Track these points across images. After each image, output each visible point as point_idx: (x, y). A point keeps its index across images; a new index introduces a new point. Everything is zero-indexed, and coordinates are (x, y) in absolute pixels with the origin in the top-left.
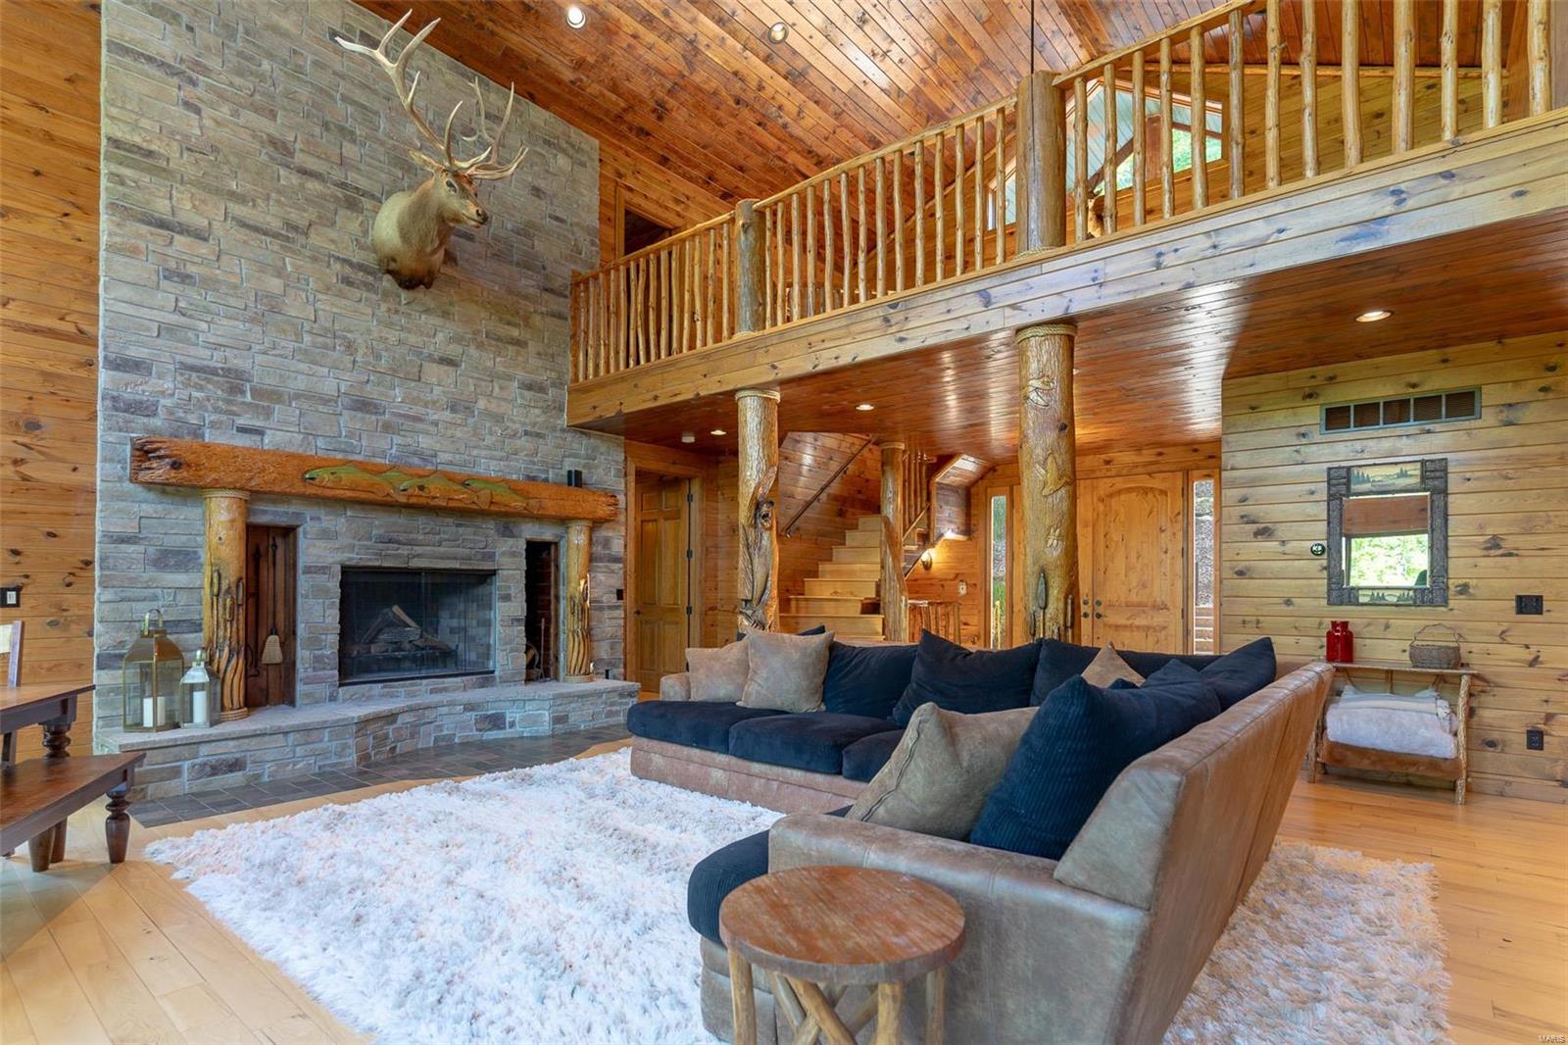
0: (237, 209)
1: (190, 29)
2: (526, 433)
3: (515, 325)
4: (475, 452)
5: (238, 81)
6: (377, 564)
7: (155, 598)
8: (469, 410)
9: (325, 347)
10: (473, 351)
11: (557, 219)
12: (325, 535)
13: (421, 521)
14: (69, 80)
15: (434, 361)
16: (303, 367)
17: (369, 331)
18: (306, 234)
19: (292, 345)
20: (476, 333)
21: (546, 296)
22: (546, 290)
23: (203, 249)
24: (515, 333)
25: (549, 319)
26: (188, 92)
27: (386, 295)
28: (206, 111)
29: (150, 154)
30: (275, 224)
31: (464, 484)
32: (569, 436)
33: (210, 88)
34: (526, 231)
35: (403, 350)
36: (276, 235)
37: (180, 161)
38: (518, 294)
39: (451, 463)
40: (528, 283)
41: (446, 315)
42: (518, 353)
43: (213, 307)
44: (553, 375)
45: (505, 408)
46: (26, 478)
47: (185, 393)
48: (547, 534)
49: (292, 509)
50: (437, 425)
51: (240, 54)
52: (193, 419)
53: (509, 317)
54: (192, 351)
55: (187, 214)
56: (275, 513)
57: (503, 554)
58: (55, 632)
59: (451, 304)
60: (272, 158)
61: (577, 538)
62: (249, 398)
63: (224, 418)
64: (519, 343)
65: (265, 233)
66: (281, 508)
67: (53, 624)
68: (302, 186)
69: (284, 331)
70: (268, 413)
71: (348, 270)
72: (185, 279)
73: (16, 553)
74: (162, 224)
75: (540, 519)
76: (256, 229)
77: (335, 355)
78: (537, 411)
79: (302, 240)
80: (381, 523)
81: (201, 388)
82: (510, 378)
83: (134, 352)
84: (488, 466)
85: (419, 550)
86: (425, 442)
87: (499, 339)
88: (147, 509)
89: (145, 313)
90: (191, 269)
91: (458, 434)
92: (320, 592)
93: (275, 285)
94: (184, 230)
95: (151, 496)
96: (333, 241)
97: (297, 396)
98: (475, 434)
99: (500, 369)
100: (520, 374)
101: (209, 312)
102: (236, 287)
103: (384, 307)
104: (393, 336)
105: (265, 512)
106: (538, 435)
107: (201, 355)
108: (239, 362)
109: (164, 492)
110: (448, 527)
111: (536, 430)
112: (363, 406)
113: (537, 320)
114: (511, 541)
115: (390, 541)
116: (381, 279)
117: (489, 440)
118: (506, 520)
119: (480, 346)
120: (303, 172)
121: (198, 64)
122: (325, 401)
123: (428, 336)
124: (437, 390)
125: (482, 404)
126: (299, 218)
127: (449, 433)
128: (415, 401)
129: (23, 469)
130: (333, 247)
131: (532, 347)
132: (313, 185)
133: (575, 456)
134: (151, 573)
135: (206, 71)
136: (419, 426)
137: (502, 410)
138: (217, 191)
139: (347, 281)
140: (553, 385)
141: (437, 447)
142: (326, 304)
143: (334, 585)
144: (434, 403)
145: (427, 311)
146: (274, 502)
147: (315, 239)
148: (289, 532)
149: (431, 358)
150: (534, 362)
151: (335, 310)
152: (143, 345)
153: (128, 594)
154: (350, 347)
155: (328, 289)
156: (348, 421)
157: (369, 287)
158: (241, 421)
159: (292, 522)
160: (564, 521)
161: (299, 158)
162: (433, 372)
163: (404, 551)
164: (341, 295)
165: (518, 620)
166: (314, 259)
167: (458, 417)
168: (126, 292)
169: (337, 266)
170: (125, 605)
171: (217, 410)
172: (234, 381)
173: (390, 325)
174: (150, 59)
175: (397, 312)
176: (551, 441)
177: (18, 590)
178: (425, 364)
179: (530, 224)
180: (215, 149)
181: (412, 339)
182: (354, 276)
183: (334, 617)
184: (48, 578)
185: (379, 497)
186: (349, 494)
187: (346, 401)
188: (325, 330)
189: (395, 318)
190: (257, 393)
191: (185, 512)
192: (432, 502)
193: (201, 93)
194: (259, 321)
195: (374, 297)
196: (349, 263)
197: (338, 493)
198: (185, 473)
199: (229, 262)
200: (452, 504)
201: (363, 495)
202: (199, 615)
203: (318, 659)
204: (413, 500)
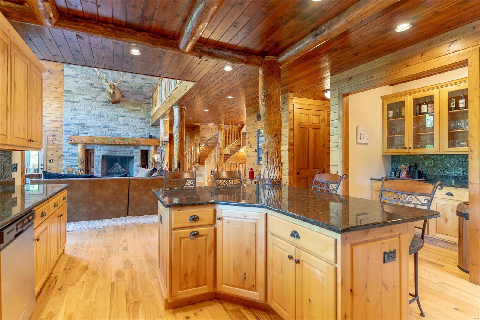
0: (84, 97)
2: (140, 128)
3: (138, 107)
4: (129, 133)
5: (84, 75)
7: (71, 161)
8: (128, 125)
9: (99, 117)
10: (128, 114)
11: (148, 83)
12: (98, 150)
13: (118, 147)
15: (120, 117)
16: (95, 121)
17: (107, 113)
18: (95, 98)
19: (92, 118)
20: (129, 110)
21: (145, 100)
22: (145, 99)
23: (78, 104)
24: (138, 108)
25: (146, 104)
26: (76, 79)
27: (110, 106)
29: (70, 91)
30: (90, 98)
32: (151, 128)
33: (80, 78)
34: (141, 88)
35: (114, 115)
36: (90, 100)
37: (75, 91)
38: (139, 101)
39: (123, 136)
40: (141, 98)
41: (122, 107)
42: (139, 113)
43: (80, 114)
44: (147, 116)
45: (136, 124)
46: (54, 143)
47: (75, 128)
48: (145, 148)
49: (93, 146)
50: (121, 129)
52: (77, 132)
53: (136, 106)
54: (77, 121)
55: (76, 99)
56: (90, 147)
58: (57, 166)
59: (124, 105)
60: (89, 87)
61: (152, 149)
62: (86, 128)
63: (81, 131)
64: (139, 110)
65: (88, 99)
66: (91, 146)
67: (57, 165)
68: (95, 90)
69: (92, 116)
70: (89, 130)
71: (103, 103)
72: (75, 110)
73: (52, 154)
74: (72, 102)
75: (144, 145)
76: (87, 99)
77: (100, 118)
78: (143, 124)
79: (95, 99)
80: (109, 148)
81: (78, 127)
82: (137, 118)
83: (68, 123)
84: (132, 135)
85: (117, 152)
86: (118, 132)
87: (134, 110)
88: (70, 147)
89: (69, 116)
90: (77, 108)
91: (125, 130)
92: (98, 160)
93: (90, 108)
94: (75, 102)
95: (70, 145)
97: (94, 126)
98: (129, 129)
99: (134, 116)
100: (139, 117)
102: (83, 110)
103: (110, 108)
104: (111, 113)
105: (88, 147)
106: (143, 128)
107: (78, 122)
108: (84, 122)
109: (72, 144)
110: (123, 148)
111: (143, 127)
112: (106, 127)
113: (143, 105)
115: (111, 151)
117: (132, 130)
119: (130, 112)
120: (95, 87)
122: (99, 127)
123: (119, 112)
124: (121, 122)
125: (130, 124)
126: (94, 96)
127: (123, 130)
128: (116, 125)
129: (53, 142)
130: (100, 99)
131: (142, 111)
132: (97, 89)
134: (71, 157)
135: (79, 75)
136: (117, 129)
137: (135, 124)
138: (81, 94)
139: (103, 105)
140: (147, 118)
141: (121, 133)
142: (99, 110)
143: (101, 159)
144: (120, 125)
145: (119, 108)
146: (90, 145)
147: (97, 99)
148: (94, 150)
150: (143, 114)
151: (101, 110)
152: (69, 121)
153: (67, 160)
154: (103, 117)
155: (99, 107)
156: (104, 130)
157: (107, 105)
158: (84, 132)
159: (93, 148)
160: (149, 146)
161: (95, 85)
162: (120, 119)
163: (114, 153)
164: (102, 107)
165: (139, 166)
166: (97, 102)
167: (125, 127)
168: (67, 113)
169: (101, 103)
170: (66, 162)
171: (80, 130)
172: (83, 125)
176: (147, 129)
177: (53, 160)
178: (118, 118)
179: (142, 86)
180: (80, 87)
181: (115, 113)
182: (105, 103)
183: (100, 165)
184: (56, 158)
185: (106, 143)
186: (100, 143)
187: (103, 126)
188: (99, 114)
189: (112, 110)
190: (87, 127)
191: (76, 147)
192: (116, 144)
193: (78, 79)
194: (88, 114)
195: (108, 107)
196: (103, 102)
197: (98, 143)
198: (72, 141)
199: (83, 106)
200: (121, 144)
201: (103, 143)
202: (77, 164)
203: (97, 172)
204: (113, 143)
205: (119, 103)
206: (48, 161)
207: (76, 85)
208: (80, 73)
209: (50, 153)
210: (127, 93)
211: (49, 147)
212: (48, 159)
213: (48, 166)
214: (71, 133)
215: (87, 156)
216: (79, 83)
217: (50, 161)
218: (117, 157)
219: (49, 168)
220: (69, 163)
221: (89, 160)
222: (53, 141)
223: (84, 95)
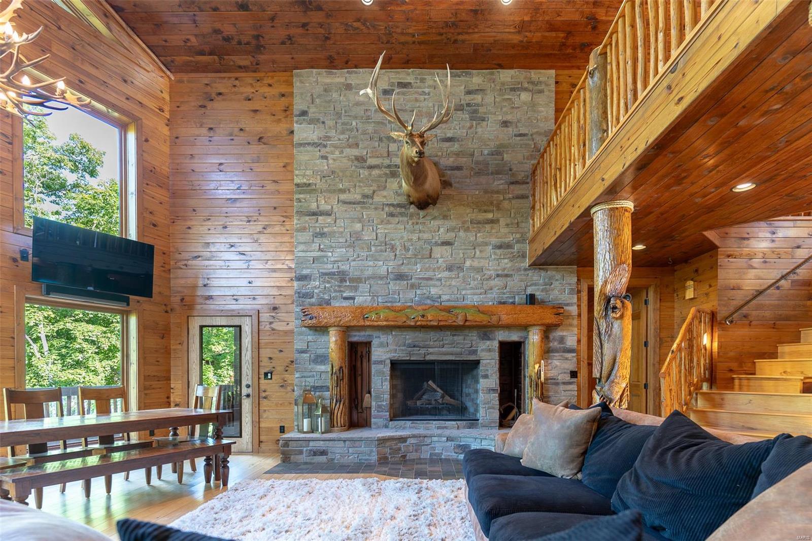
0: (343, 197)
1: (323, 123)
2: (498, 276)
3: (489, 211)
4: (464, 292)
5: (342, 137)
6: (408, 358)
7: (313, 376)
8: (461, 268)
9: (381, 251)
10: (462, 234)
11: (521, 135)
12: (381, 345)
13: (432, 335)
14: (284, 167)
15: (439, 245)
16: (371, 263)
17: (402, 237)
18: (372, 198)
19: (365, 254)
20: (464, 222)
21: (512, 187)
22: (512, 183)
23: (329, 220)
24: (490, 216)
25: (513, 202)
26: (324, 151)
27: (412, 216)
28: (330, 156)
29: (309, 184)
30: (358, 197)
31: (449, 312)
32: (530, 273)
33: (332, 146)
34: (498, 152)
35: (421, 243)
36: (359, 203)
37: (320, 184)
38: (493, 192)
39: (449, 300)
40: (499, 183)
41: (445, 217)
42: (492, 228)
43: (334, 245)
44: (518, 236)
45: (484, 263)
46: (273, 330)
47: (322, 286)
48: (514, 337)
49: (367, 333)
50: (441, 280)
51: (343, 124)
52: (326, 297)
53: (485, 208)
54: (325, 266)
55: (325, 207)
56: (360, 336)
57: (482, 350)
58: (282, 390)
59: (449, 210)
60: (356, 167)
61: (534, 338)
62: (348, 284)
63: (338, 294)
64: (492, 222)
65: (354, 203)
66: (362, 333)
67: (282, 386)
68: (370, 175)
69: (363, 248)
70: (356, 289)
71: (392, 209)
72: (322, 235)
73: (270, 358)
74: (314, 214)
75: (508, 327)
76: (350, 203)
77: (385, 254)
78: (506, 261)
79: (370, 201)
80: (409, 337)
81: (328, 282)
82: (486, 244)
83: (305, 272)
84: (473, 299)
85: (431, 350)
86: (434, 291)
87: (479, 223)
88: (310, 338)
89: (308, 254)
90: (325, 230)
91: (453, 283)
92: (381, 373)
93: (358, 226)
94: (322, 213)
95: (311, 332)
96: (385, 197)
97: (369, 278)
98: (464, 281)
99: (480, 240)
100: (494, 241)
101: (332, 247)
102: (342, 233)
103: (410, 222)
104: (415, 237)
105: (355, 336)
106: (507, 276)
107: (329, 268)
108: (344, 267)
109: (316, 330)
110: (448, 337)
111: (506, 272)
112: (400, 277)
113: (506, 204)
114: (488, 343)
115: (414, 346)
116: (409, 208)
117: (473, 284)
118: (485, 330)
119: (467, 230)
120: (371, 167)
121: (327, 137)
122: (381, 278)
123: (435, 232)
124: (441, 260)
125: (468, 263)
126: (367, 191)
127: (448, 283)
128: (427, 270)
129: (272, 326)
130: (384, 200)
131: (502, 222)
132: (376, 172)
133: (535, 285)
134: (312, 366)
135: (328, 138)
136: (431, 282)
137: (481, 265)
138: (334, 191)
139: (391, 215)
140: (518, 242)
141: (441, 292)
142: (381, 230)
143: (387, 369)
144: (439, 268)
145: (435, 218)
146: (359, 331)
147: (377, 199)
148: (368, 344)
149: (436, 244)
150: (504, 230)
151: (386, 231)
152: (308, 268)
153: (305, 374)
154: (393, 248)
155: (382, 221)
156: (393, 286)
157: (401, 214)
158: (345, 295)
159: (369, 340)
160: (525, 327)
161: (371, 161)
162: (438, 251)
163: (423, 351)
164: (389, 223)
165: (493, 390)
166: (376, 209)
167: (453, 274)
168: (301, 247)
169: (387, 209)
170: (303, 379)
171: (335, 291)
172: (342, 277)
173: (413, 232)
174: (309, 144)
175: (417, 223)
176: (516, 278)
177: (271, 374)
178: (434, 248)
179: (502, 146)
180: (333, 172)
181: (426, 236)
182: (395, 211)
183: (387, 386)
184: (280, 369)
185: (400, 323)
186: (385, 323)
187: (391, 276)
188: (381, 242)
189: (416, 227)
190: (351, 280)
191: (324, 338)
192: (429, 324)
193: (328, 149)
194: (352, 246)
195: (405, 219)
196: (393, 205)
197: (380, 323)
198: (314, 321)
199: (340, 223)
200: (442, 323)
201: (392, 323)
202: (329, 384)
203: (379, 407)
204: (419, 323)
205: (434, 203)
206: (262, 376)
207: (323, 166)
208: (332, 133)
209: (265, 353)
210: (457, 173)
211: (264, 339)
212: (262, 371)
213: (262, 387)
214: (313, 300)
215: (354, 363)
216: (331, 162)
217: (266, 374)
218: (432, 362)
219: (263, 394)
220: (311, 382)
221: (360, 373)
222: (271, 323)
223: (343, 191)
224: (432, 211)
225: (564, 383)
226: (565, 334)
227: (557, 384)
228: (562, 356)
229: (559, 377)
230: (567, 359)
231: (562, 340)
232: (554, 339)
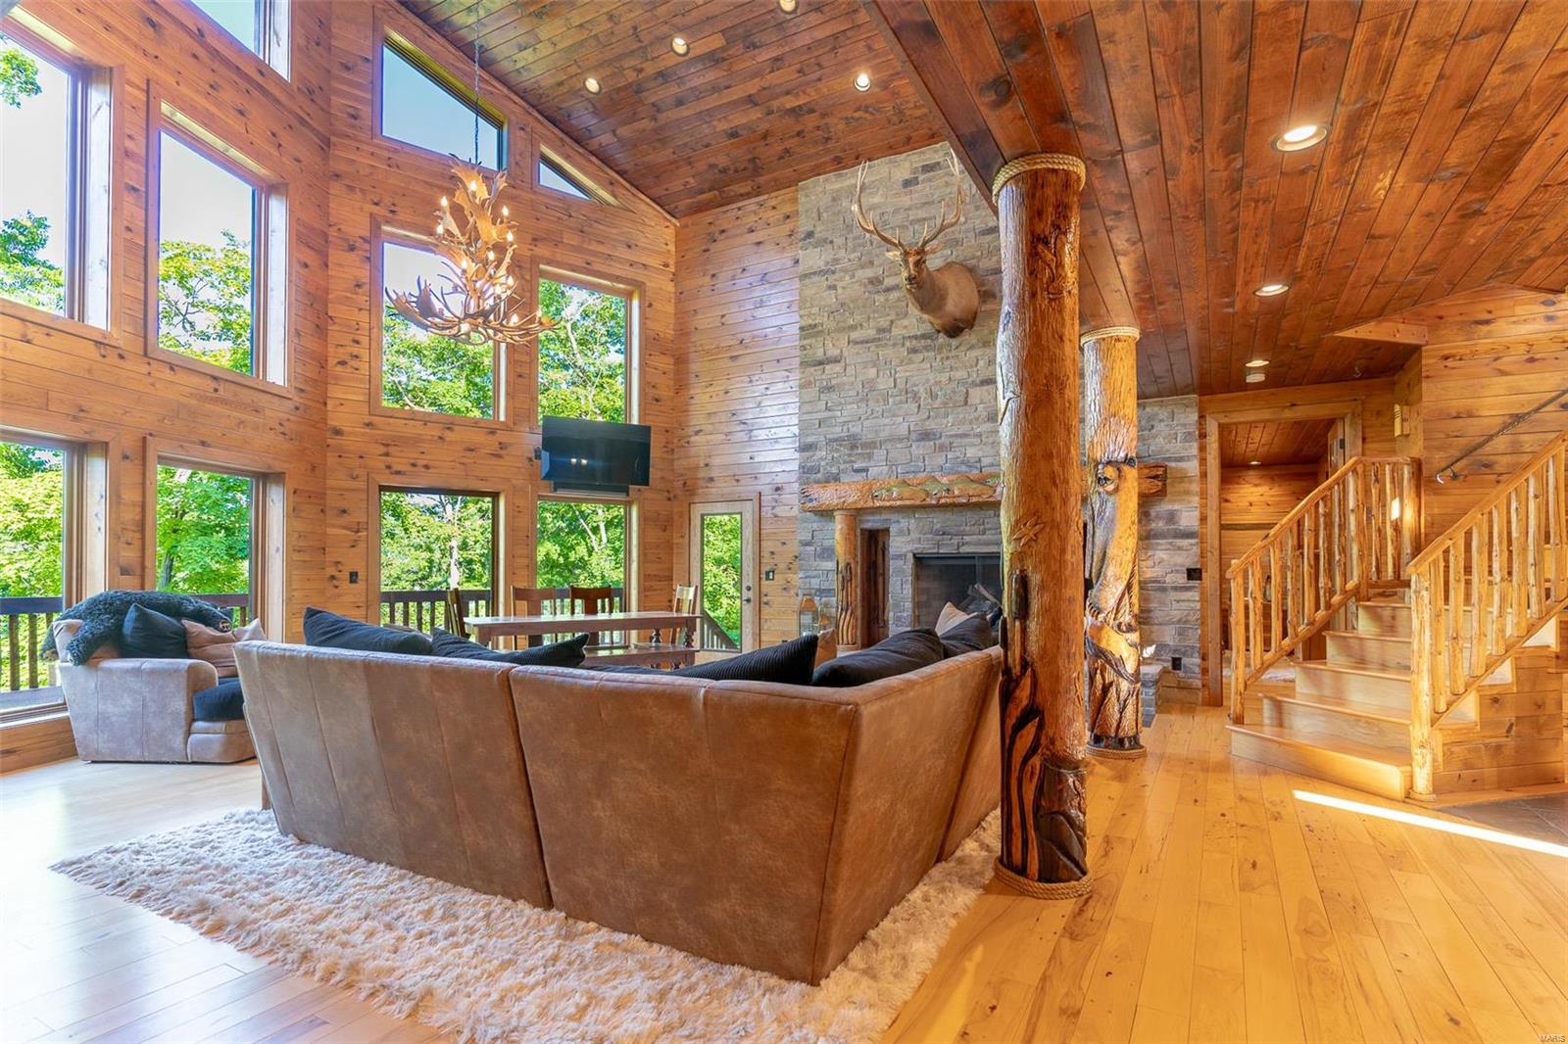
0: (854, 335)
1: (832, 242)
5: (852, 256)
6: (935, 551)
7: (818, 576)
9: (901, 402)
12: (901, 533)
13: (970, 516)
14: (788, 307)
15: (976, 385)
16: (887, 421)
17: (928, 381)
18: (890, 331)
19: (881, 409)
23: (838, 368)
26: (832, 278)
27: (940, 348)
28: (840, 284)
29: (815, 325)
30: (871, 333)
33: (841, 270)
35: (954, 385)
36: (873, 340)
37: (829, 324)
41: (987, 344)
43: (843, 401)
46: (776, 516)
47: (830, 457)
49: (884, 517)
50: (981, 436)
51: (855, 238)
52: (834, 470)
54: (833, 430)
55: (833, 352)
56: (874, 521)
58: (785, 593)
60: (869, 292)
62: (860, 451)
63: (848, 465)
65: (868, 342)
66: (877, 517)
67: (784, 589)
68: (887, 300)
69: (878, 401)
70: (870, 457)
71: (914, 342)
72: (830, 389)
73: (772, 553)
74: (821, 363)
76: (862, 342)
77: (906, 406)
79: (887, 335)
80: (938, 520)
81: (837, 451)
83: (810, 439)
85: (967, 539)
86: (972, 453)
88: (815, 526)
89: (815, 416)
90: (834, 382)
92: (902, 571)
93: (872, 373)
94: (830, 361)
95: (816, 518)
96: (905, 327)
97: (886, 441)
101: (841, 404)
102: (852, 383)
103: (939, 357)
104: (944, 377)
105: (868, 521)
107: (837, 431)
108: (855, 429)
109: (822, 515)
112: (925, 436)
115: (944, 534)
116: (937, 338)
120: (888, 290)
121: (835, 259)
122: (900, 440)
123: (971, 367)
124: (980, 407)
126: (884, 323)
127: (991, 440)
128: (962, 422)
129: (774, 511)
130: (905, 331)
132: (894, 295)
134: (819, 562)
135: (836, 261)
136: (967, 440)
138: (844, 330)
139: (914, 351)
141: (980, 454)
142: (902, 373)
143: (908, 566)
144: (977, 419)
145: (972, 347)
146: (873, 514)
147: (895, 331)
148: (886, 531)
149: (974, 384)
151: (908, 374)
152: (813, 434)
153: (810, 573)
154: (916, 397)
155: (902, 361)
156: (918, 450)
157: (927, 348)
158: (856, 466)
159: (886, 526)
161: (889, 282)
162: (978, 394)
163: (955, 541)
164: (911, 362)
166: (894, 345)
168: (807, 408)
169: (908, 344)
170: (807, 580)
171: (845, 462)
172: (853, 442)
173: (942, 371)
174: (814, 273)
175: (948, 358)
177: (773, 572)
178: (970, 390)
180: (842, 305)
181: (960, 374)
182: (918, 345)
183: (908, 590)
184: (782, 566)
185: (918, 502)
186: (898, 503)
187: (914, 436)
188: (901, 391)
189: (947, 363)
190: (865, 446)
191: (830, 526)
192: (957, 500)
193: (837, 276)
194: (865, 399)
195: (932, 354)
196: (916, 337)
197: (892, 503)
198: (815, 504)
199: (850, 370)
200: (974, 500)
201: (908, 502)
202: (833, 587)
203: (899, 619)
204: (943, 501)
205: (971, 326)
206: (764, 576)
207: (830, 298)
208: (842, 253)
209: (767, 546)
211: (766, 528)
212: (764, 569)
213: (764, 590)
214: (819, 476)
215: (873, 558)
216: (840, 291)
218: (971, 557)
220: (815, 583)
221: (881, 571)
222: (773, 508)
223: (853, 328)
224: (969, 337)
225: (1175, 589)
226: (1176, 507)
227: (1164, 590)
228: (1171, 543)
229: (1167, 579)
230: (1180, 548)
231: (1171, 517)
232: (1158, 517)
